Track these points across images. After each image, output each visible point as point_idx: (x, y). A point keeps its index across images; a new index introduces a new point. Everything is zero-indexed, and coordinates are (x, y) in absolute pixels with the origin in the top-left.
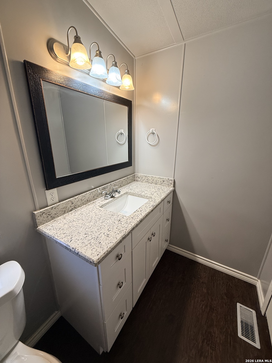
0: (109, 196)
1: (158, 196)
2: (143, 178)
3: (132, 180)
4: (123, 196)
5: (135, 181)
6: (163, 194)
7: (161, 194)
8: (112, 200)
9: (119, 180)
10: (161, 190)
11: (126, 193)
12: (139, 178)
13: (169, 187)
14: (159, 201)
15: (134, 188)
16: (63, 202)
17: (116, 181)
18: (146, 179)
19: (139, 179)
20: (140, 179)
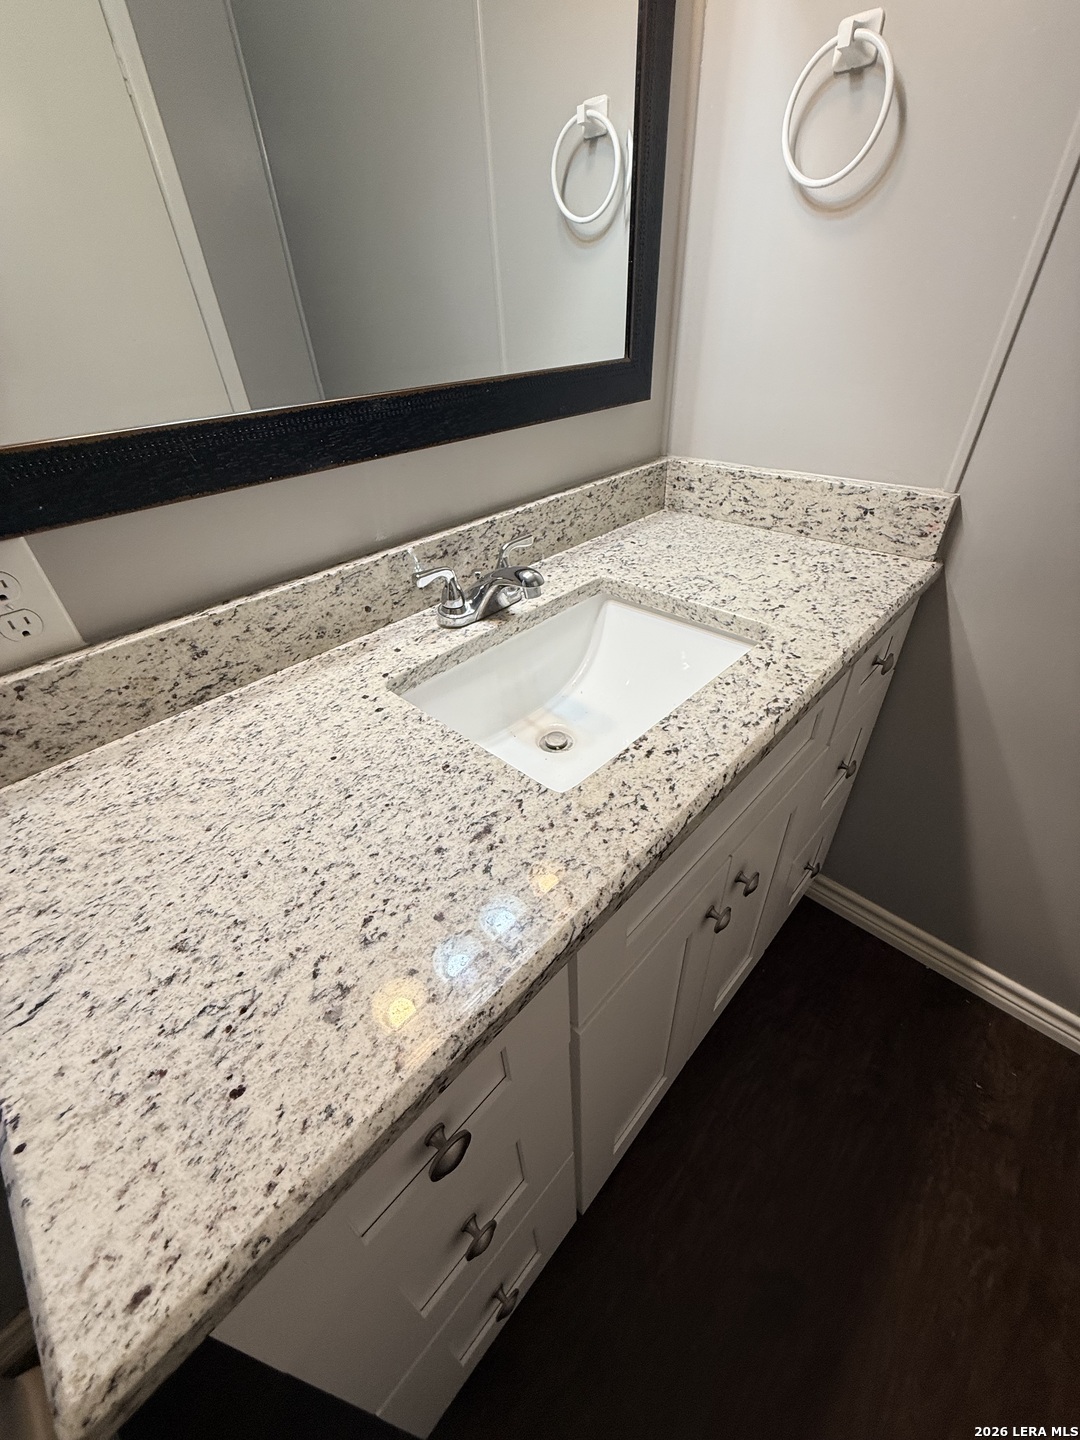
0: (470, 610)
1: (818, 625)
2: (716, 490)
3: (642, 501)
4: (569, 609)
5: (660, 506)
6: (853, 613)
7: (838, 609)
8: (487, 635)
9: (552, 498)
10: (840, 575)
11: (595, 589)
12: (690, 489)
13: (902, 560)
14: (823, 666)
15: (648, 554)
16: (111, 647)
17: (528, 506)
18: (735, 496)
19: (687, 493)
20: (694, 496)
